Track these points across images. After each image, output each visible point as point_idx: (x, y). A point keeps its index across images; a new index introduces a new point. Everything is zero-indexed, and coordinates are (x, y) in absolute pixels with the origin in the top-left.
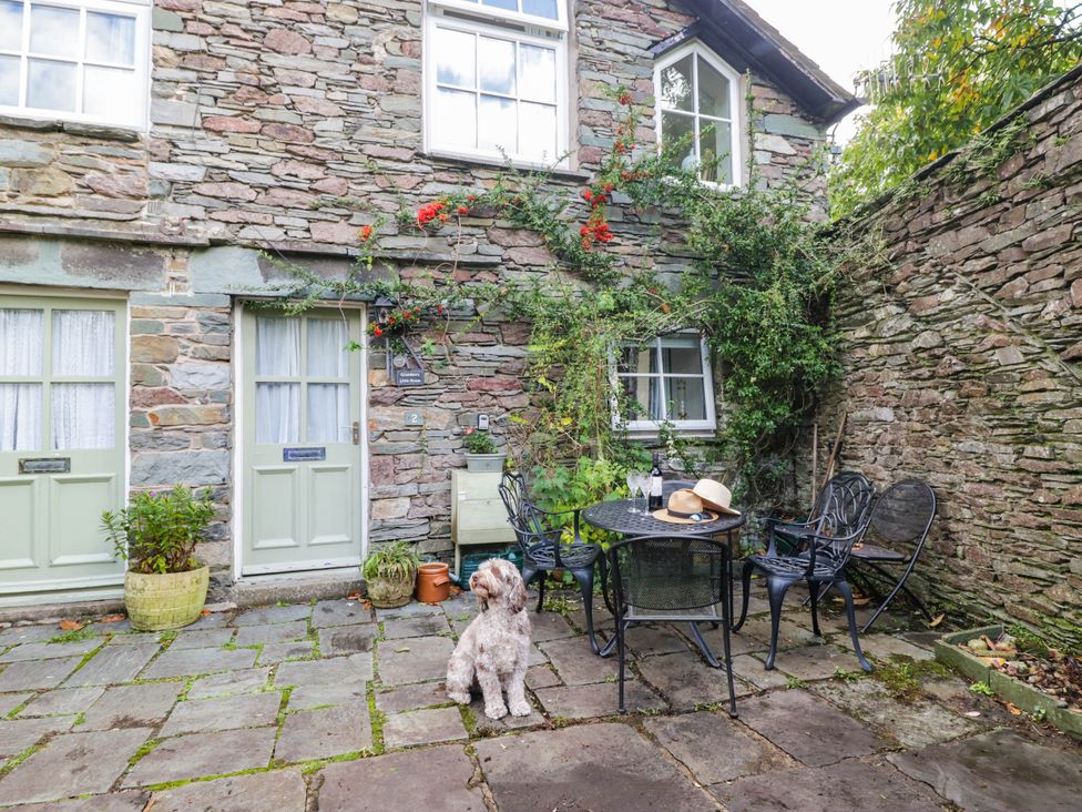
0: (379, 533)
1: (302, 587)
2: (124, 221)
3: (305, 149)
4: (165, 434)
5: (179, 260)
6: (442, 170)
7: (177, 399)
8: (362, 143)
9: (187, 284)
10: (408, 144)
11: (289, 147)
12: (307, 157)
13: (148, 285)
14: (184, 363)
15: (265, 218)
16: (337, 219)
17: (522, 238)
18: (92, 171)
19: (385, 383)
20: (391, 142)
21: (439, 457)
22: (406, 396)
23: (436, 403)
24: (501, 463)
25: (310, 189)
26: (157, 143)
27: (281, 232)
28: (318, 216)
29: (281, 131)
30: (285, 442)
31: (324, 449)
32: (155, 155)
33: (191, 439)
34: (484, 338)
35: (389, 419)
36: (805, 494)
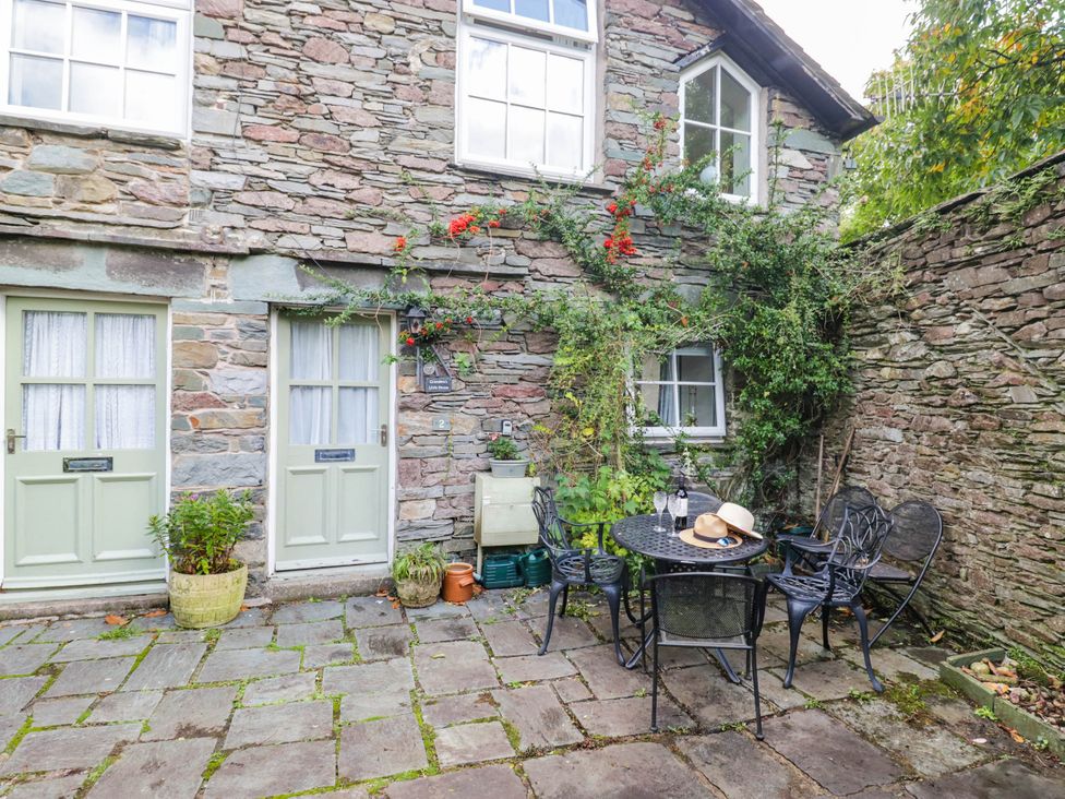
0: (406, 533)
1: (333, 584)
2: (167, 229)
3: (342, 159)
4: (205, 437)
5: (219, 268)
6: (472, 181)
7: (218, 404)
8: (397, 153)
9: (226, 292)
10: (442, 156)
11: (327, 157)
12: (343, 166)
13: (190, 292)
14: (223, 369)
15: (302, 227)
16: (372, 228)
17: (549, 249)
18: (135, 178)
19: (414, 390)
20: (424, 153)
21: (464, 461)
22: (434, 402)
23: (462, 409)
24: (524, 468)
25: (346, 199)
26: (199, 152)
27: (317, 241)
28: (354, 225)
29: (318, 141)
30: (316, 444)
31: (353, 450)
32: (196, 163)
33: (229, 442)
34: (510, 346)
35: (418, 425)
36: (807, 500)
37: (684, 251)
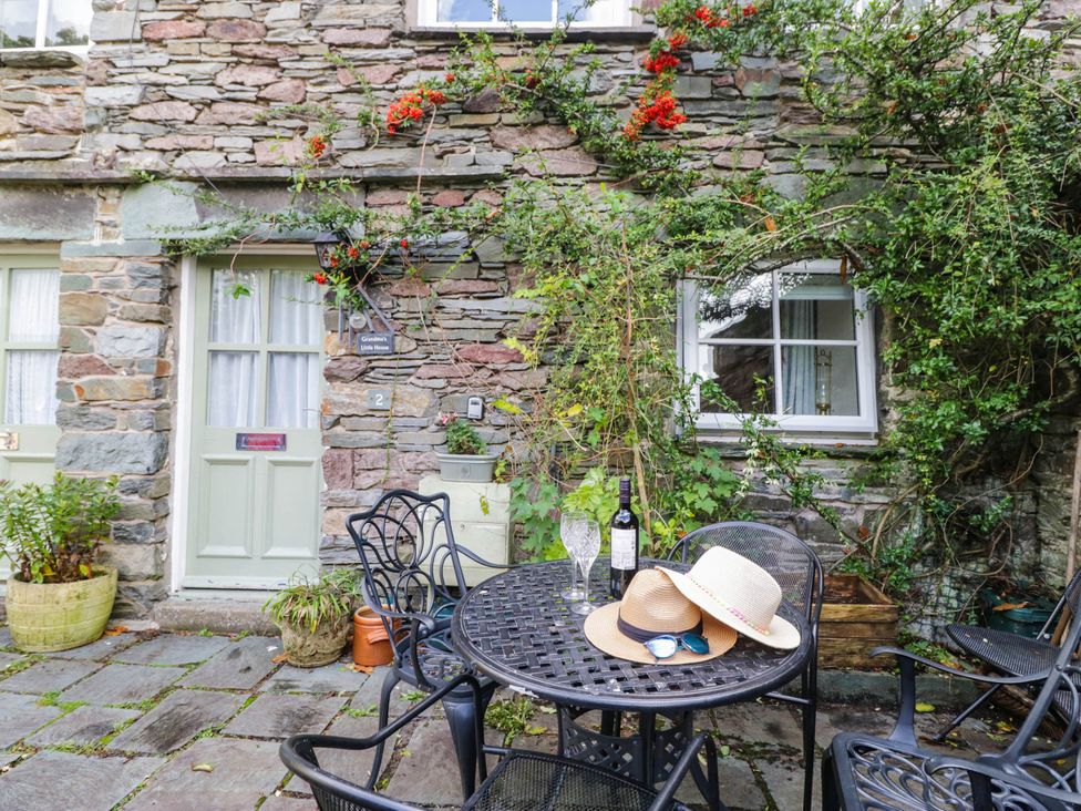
0: (330, 553)
1: (233, 614)
2: (57, 159)
3: (254, 47)
4: (93, 410)
5: (109, 201)
6: (428, 52)
7: (105, 369)
8: (322, 29)
9: (117, 230)
10: (382, 22)
11: (236, 48)
12: (255, 57)
13: (79, 232)
14: (113, 325)
15: (204, 141)
16: (290, 133)
17: (545, 137)
18: (31, 106)
19: (343, 351)
20: (360, 23)
21: (412, 456)
22: (373, 368)
23: (412, 379)
24: (489, 468)
25: (259, 99)
26: (95, 65)
27: (220, 156)
28: (266, 131)
29: (226, 30)
30: (241, 425)
31: (284, 436)
32: (92, 79)
33: (118, 417)
34: (480, 286)
35: (348, 400)
37: (786, 119)
